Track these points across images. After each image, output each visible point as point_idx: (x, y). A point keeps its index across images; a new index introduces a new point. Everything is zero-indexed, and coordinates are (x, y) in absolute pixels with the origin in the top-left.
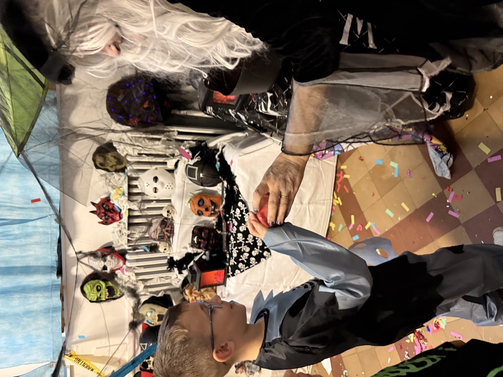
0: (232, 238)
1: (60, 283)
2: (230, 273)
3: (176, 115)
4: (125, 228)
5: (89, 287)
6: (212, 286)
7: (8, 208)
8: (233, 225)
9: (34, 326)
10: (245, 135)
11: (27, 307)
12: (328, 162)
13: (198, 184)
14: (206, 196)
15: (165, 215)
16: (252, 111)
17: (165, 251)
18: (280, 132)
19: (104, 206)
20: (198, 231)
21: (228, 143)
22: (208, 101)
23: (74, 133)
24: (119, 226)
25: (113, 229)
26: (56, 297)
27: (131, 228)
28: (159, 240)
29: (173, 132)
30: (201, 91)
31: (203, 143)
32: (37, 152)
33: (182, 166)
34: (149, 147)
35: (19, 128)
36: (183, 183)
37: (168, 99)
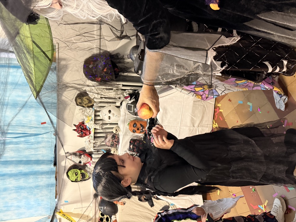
1: (55, 170)
3: (122, 75)
4: (92, 139)
7: (29, 127)
9: (40, 195)
11: (37, 183)
12: (210, 102)
13: (133, 115)
14: (137, 121)
15: (114, 132)
17: (114, 153)
19: (81, 127)
20: (133, 142)
22: (140, 67)
23: (67, 86)
24: (89, 138)
25: (85, 140)
26: (53, 178)
27: (96, 139)
28: (111, 146)
29: (120, 85)
30: (136, 62)
31: (136, 92)
32: (46, 96)
33: (124, 104)
34: (107, 94)
35: (38, 83)
36: (125, 114)
37: (117, 67)
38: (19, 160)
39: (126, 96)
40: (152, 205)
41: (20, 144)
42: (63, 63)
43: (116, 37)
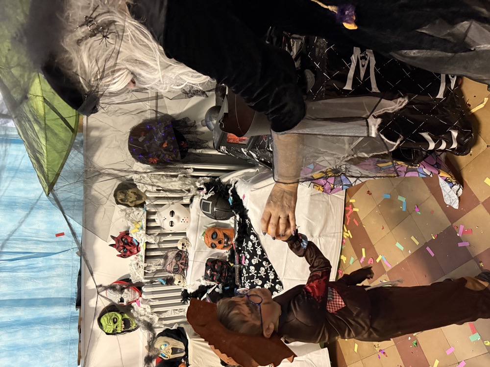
0: (244, 271)
1: (78, 315)
3: (193, 153)
4: (142, 261)
5: (105, 319)
7: (34, 242)
8: (246, 258)
9: (51, 358)
10: (256, 170)
11: (46, 339)
12: (337, 196)
13: (212, 218)
14: (219, 229)
15: (180, 247)
16: (263, 150)
17: (179, 284)
19: (123, 240)
20: (211, 264)
21: (240, 178)
22: (223, 141)
23: (100, 174)
24: (136, 258)
25: (131, 262)
26: (75, 328)
27: (148, 260)
28: (174, 273)
29: (189, 170)
30: (216, 133)
31: (217, 179)
32: (66, 189)
33: (197, 201)
34: (167, 183)
35: (51, 170)
36: (198, 217)
37: (184, 140)
38: (16, 298)
39: (199, 187)
41: (18, 271)
42: (94, 134)
43: (184, 93)
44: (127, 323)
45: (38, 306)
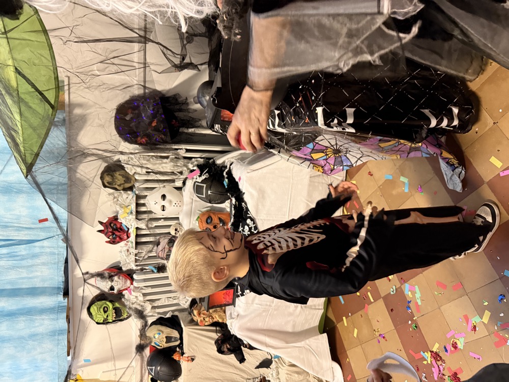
1: (66, 304)
2: (240, 293)
3: (184, 132)
4: (132, 247)
5: (95, 308)
6: (221, 306)
7: (15, 228)
9: (39, 350)
11: (33, 330)
12: (337, 177)
13: (206, 202)
14: (214, 213)
18: (288, 148)
19: (112, 225)
21: (236, 159)
22: (216, 119)
23: (84, 154)
24: (126, 245)
25: (120, 248)
26: (63, 318)
27: (139, 247)
29: (181, 150)
30: (209, 110)
31: (211, 161)
32: (45, 171)
33: (190, 184)
34: (158, 165)
35: (28, 149)
36: (191, 201)
37: (176, 118)
39: (192, 169)
40: (242, 359)
42: (77, 111)
43: (173, 66)
44: (118, 312)
45: (23, 297)
